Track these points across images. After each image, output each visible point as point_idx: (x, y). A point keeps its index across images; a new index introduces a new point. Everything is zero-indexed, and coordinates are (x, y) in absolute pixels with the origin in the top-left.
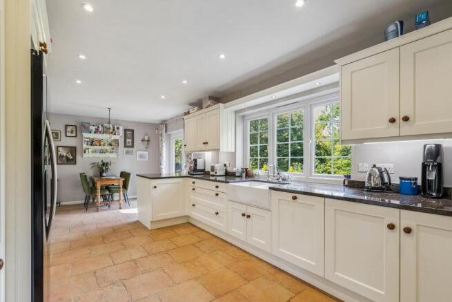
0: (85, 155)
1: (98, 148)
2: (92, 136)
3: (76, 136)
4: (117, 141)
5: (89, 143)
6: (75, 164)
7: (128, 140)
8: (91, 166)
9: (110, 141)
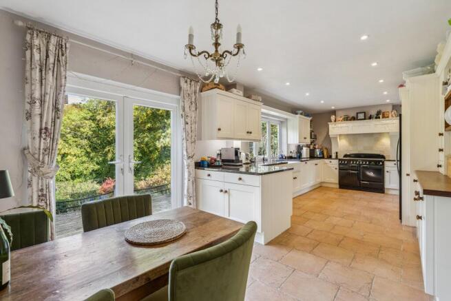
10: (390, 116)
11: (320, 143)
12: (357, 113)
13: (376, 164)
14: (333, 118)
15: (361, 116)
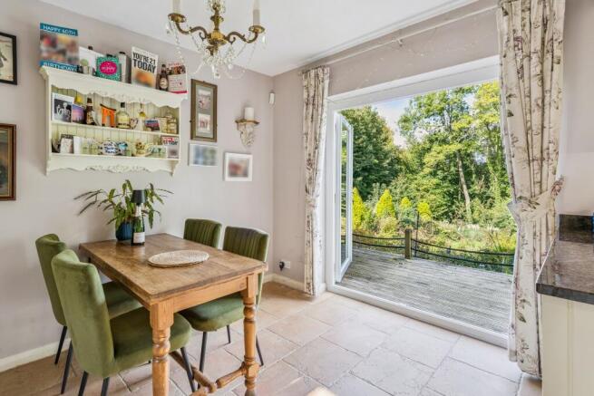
0: (54, 162)
1: (105, 134)
2: (87, 85)
3: (14, 82)
4: (170, 114)
5: (76, 115)
6: (12, 197)
7: (201, 117)
8: (81, 203)
9: (150, 113)
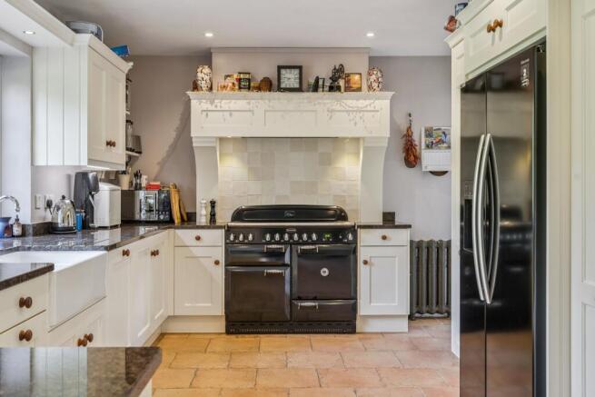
10: (365, 87)
11: (155, 169)
12: (280, 68)
13: (336, 240)
14: (203, 74)
15: (290, 78)
